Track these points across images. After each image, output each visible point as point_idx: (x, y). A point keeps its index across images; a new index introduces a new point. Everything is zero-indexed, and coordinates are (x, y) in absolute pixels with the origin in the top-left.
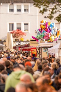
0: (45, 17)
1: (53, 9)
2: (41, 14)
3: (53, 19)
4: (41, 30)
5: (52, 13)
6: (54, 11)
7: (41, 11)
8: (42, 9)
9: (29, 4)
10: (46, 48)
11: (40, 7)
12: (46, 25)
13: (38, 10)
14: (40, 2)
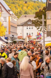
0: (39, 31)
1: (41, 28)
2: (37, 30)
3: (41, 31)
4: (38, 35)
5: (41, 29)
6: (42, 29)
7: (37, 29)
8: (38, 28)
9: (33, 26)
10: (39, 41)
11: (37, 27)
12: (39, 33)
13: (36, 28)
14: (37, 26)
